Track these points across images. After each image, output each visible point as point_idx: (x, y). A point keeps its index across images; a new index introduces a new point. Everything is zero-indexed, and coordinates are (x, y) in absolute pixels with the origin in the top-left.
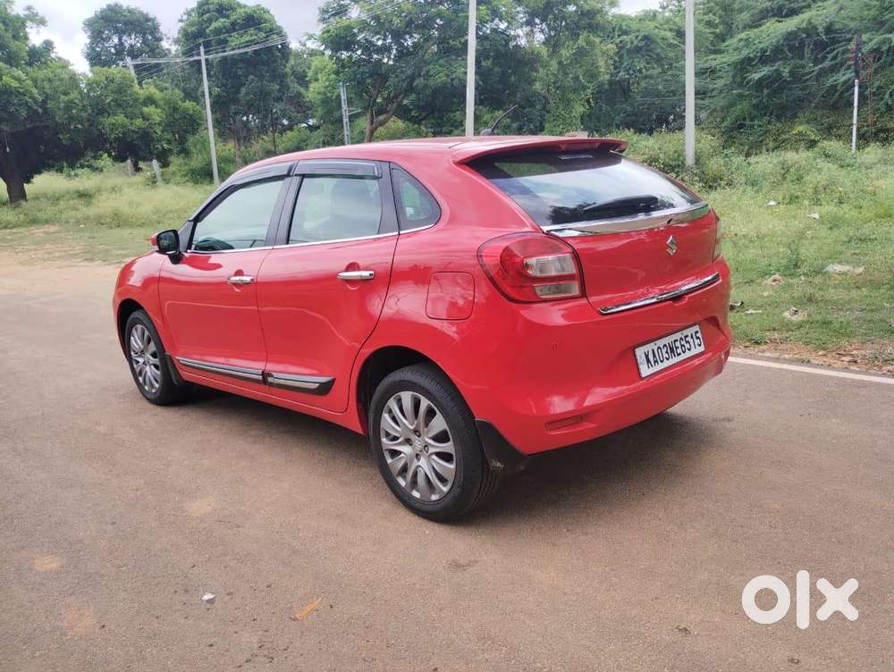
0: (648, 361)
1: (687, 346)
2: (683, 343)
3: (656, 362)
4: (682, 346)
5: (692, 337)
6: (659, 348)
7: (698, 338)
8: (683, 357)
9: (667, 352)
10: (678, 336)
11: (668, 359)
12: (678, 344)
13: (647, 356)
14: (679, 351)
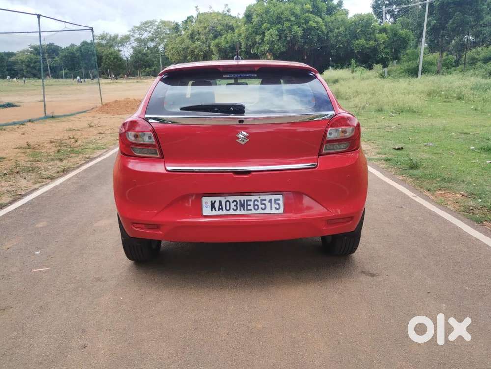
0: (213, 207)
1: (262, 206)
2: (258, 203)
3: (221, 209)
4: (256, 205)
5: (270, 201)
6: (227, 201)
7: (276, 203)
8: (253, 212)
9: (236, 206)
10: (253, 198)
11: (235, 210)
12: (250, 203)
13: (213, 204)
14: (251, 207)
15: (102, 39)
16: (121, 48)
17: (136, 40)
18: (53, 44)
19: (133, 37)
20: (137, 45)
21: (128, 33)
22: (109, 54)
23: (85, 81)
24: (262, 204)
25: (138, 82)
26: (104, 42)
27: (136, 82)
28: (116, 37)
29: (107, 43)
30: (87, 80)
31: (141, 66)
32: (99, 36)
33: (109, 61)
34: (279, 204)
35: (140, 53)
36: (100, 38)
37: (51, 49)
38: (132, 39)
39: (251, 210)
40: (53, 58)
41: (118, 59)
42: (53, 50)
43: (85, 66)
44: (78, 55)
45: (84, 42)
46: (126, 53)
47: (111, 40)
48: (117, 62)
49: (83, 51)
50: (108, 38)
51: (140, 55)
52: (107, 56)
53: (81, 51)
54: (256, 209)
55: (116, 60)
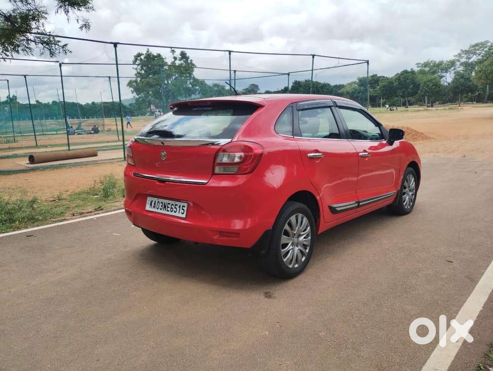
0: (151, 204)
1: (175, 210)
2: (173, 207)
3: (154, 207)
4: (171, 208)
5: (180, 207)
6: (158, 202)
7: (183, 209)
8: (170, 213)
9: (162, 206)
10: (172, 202)
11: (161, 209)
12: (169, 206)
13: (151, 202)
14: (169, 209)
15: (425, 66)
16: (444, 74)
17: (462, 64)
18: (376, 75)
19: (459, 61)
20: (462, 69)
21: (454, 58)
22: (428, 81)
23: (397, 109)
24: (175, 208)
25: (451, 109)
26: (427, 69)
27: (448, 109)
28: (441, 63)
29: (430, 70)
30: (399, 108)
31: (462, 92)
32: (423, 63)
33: (426, 89)
34: (184, 210)
35: (462, 78)
36: (424, 65)
37: (374, 80)
38: (458, 63)
39: (169, 211)
40: (374, 88)
41: (437, 85)
42: (375, 80)
43: (401, 94)
44: (396, 84)
45: (404, 71)
46: (448, 78)
47: (434, 66)
48: (435, 89)
49: (402, 79)
50: (432, 65)
51: (461, 80)
52: (425, 83)
53: (399, 80)
54: (172, 211)
55: (434, 87)
